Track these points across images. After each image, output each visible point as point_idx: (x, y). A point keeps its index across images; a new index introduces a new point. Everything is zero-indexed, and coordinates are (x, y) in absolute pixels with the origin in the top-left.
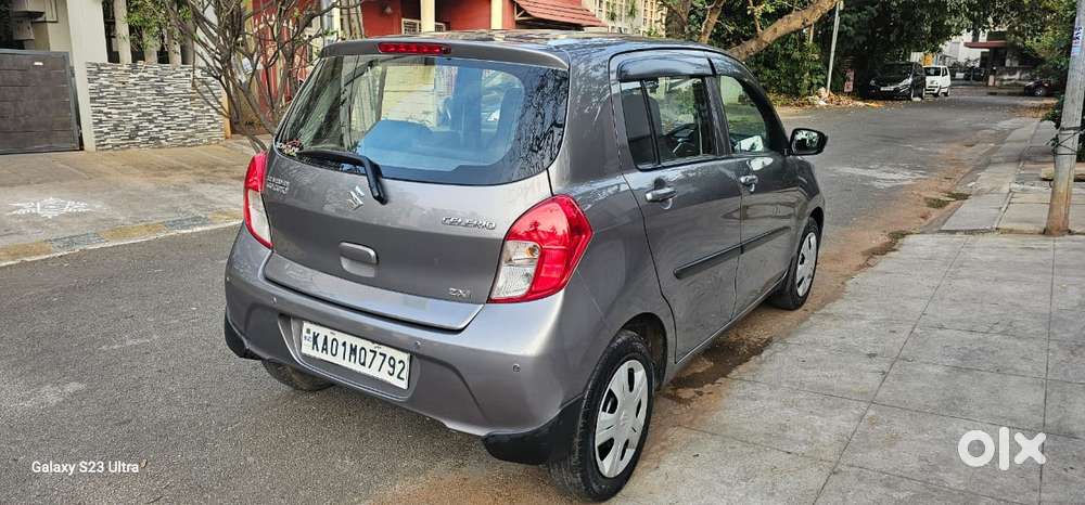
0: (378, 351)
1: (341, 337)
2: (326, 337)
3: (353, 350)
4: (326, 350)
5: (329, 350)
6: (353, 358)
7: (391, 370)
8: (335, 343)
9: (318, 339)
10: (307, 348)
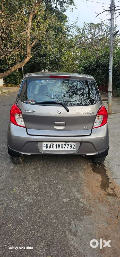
0: (66, 144)
1: (55, 144)
2: (50, 145)
3: (59, 146)
4: (51, 148)
5: (52, 147)
6: (59, 147)
7: (71, 147)
8: (53, 145)
9: (48, 146)
10: (44, 148)
